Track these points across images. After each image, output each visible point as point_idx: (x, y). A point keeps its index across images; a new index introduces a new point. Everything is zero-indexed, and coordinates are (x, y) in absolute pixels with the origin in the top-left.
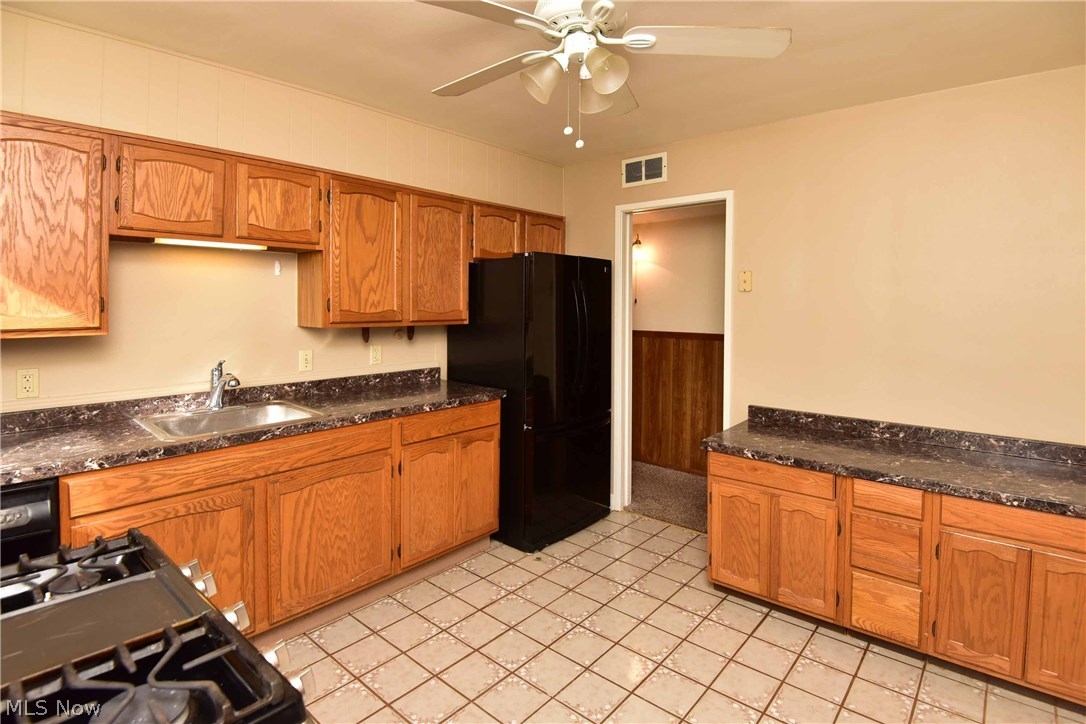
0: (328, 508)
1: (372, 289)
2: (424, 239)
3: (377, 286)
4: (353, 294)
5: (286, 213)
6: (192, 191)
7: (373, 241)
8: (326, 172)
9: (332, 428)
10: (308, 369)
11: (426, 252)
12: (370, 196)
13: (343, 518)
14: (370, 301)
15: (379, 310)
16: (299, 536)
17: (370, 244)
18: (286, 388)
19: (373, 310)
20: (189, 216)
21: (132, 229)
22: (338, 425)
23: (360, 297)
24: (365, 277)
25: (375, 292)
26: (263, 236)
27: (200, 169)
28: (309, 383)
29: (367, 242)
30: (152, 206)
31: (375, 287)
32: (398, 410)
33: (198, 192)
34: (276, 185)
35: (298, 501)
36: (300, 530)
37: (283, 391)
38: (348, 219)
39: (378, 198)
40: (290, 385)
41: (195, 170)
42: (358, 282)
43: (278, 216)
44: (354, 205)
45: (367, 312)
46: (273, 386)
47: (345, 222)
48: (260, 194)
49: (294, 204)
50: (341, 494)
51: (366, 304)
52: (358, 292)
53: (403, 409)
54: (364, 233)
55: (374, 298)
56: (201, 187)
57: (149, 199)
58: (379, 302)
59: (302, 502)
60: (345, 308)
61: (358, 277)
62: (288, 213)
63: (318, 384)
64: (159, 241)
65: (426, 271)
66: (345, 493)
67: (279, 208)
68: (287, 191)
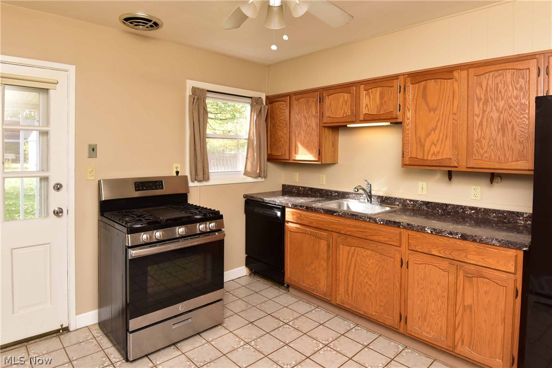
0: (363, 263)
1: (433, 143)
2: (482, 102)
3: (437, 141)
4: (419, 148)
5: (381, 104)
6: (344, 103)
7: (435, 110)
8: (403, 74)
9: (364, 221)
10: (423, 193)
11: (484, 112)
12: (433, 80)
13: (371, 274)
14: (431, 152)
15: (439, 157)
16: (349, 270)
17: (432, 113)
18: (408, 201)
19: (434, 158)
20: (343, 114)
21: (326, 123)
22: (368, 220)
23: (424, 149)
24: (428, 135)
25: (436, 146)
26: (369, 119)
27: (347, 93)
28: (421, 202)
29: (430, 112)
30: (332, 113)
31: (435, 142)
32: (405, 224)
33: (346, 104)
34: (376, 91)
35: (349, 252)
36: (349, 267)
37: (406, 203)
38: (417, 99)
39: (439, 80)
40: (411, 201)
41: (345, 94)
42: (423, 140)
43: (378, 107)
44: (421, 89)
45: (429, 159)
46: (401, 199)
47: (415, 102)
48: (370, 97)
49: (385, 99)
50: (369, 260)
51: (428, 154)
52: (423, 146)
53: (408, 224)
54: (428, 106)
55: (434, 149)
56: (347, 101)
57: (331, 111)
58: (439, 152)
59: (351, 253)
60: (414, 156)
61: (423, 136)
62: (382, 104)
63: (427, 204)
64: (348, 126)
65: (484, 127)
66: (371, 260)
67: (378, 103)
68: (382, 92)
